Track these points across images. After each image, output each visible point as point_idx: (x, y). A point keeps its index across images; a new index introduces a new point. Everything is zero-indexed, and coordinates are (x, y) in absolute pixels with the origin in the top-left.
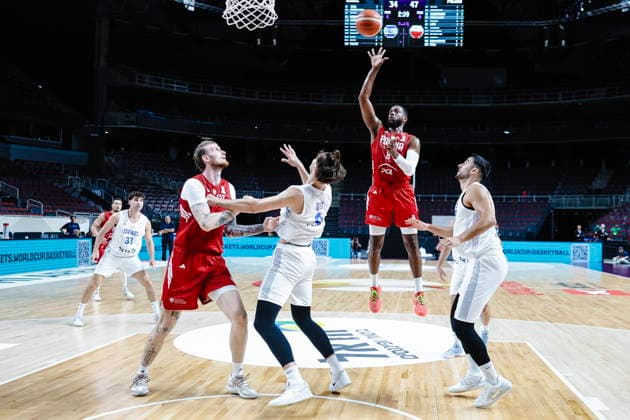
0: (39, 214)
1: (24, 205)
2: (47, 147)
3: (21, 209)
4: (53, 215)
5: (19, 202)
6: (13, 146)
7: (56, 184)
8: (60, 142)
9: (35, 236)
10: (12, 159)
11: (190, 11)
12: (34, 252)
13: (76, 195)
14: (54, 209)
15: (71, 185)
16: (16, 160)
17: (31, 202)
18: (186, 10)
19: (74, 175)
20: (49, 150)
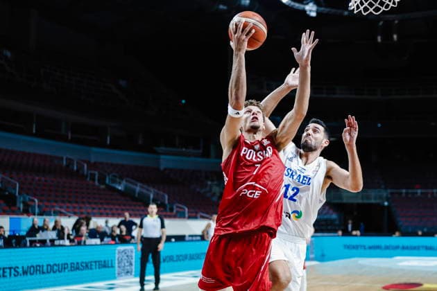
0: (184, 217)
1: (171, 210)
2: (189, 156)
3: (169, 213)
4: (195, 217)
5: (168, 206)
6: (162, 157)
7: (198, 190)
8: (201, 151)
9: (180, 238)
10: (162, 167)
11: (312, 17)
12: (179, 253)
13: (215, 199)
14: (197, 213)
15: (211, 190)
16: (165, 169)
17: (177, 207)
18: (308, 17)
19: (212, 181)
20: (192, 159)
